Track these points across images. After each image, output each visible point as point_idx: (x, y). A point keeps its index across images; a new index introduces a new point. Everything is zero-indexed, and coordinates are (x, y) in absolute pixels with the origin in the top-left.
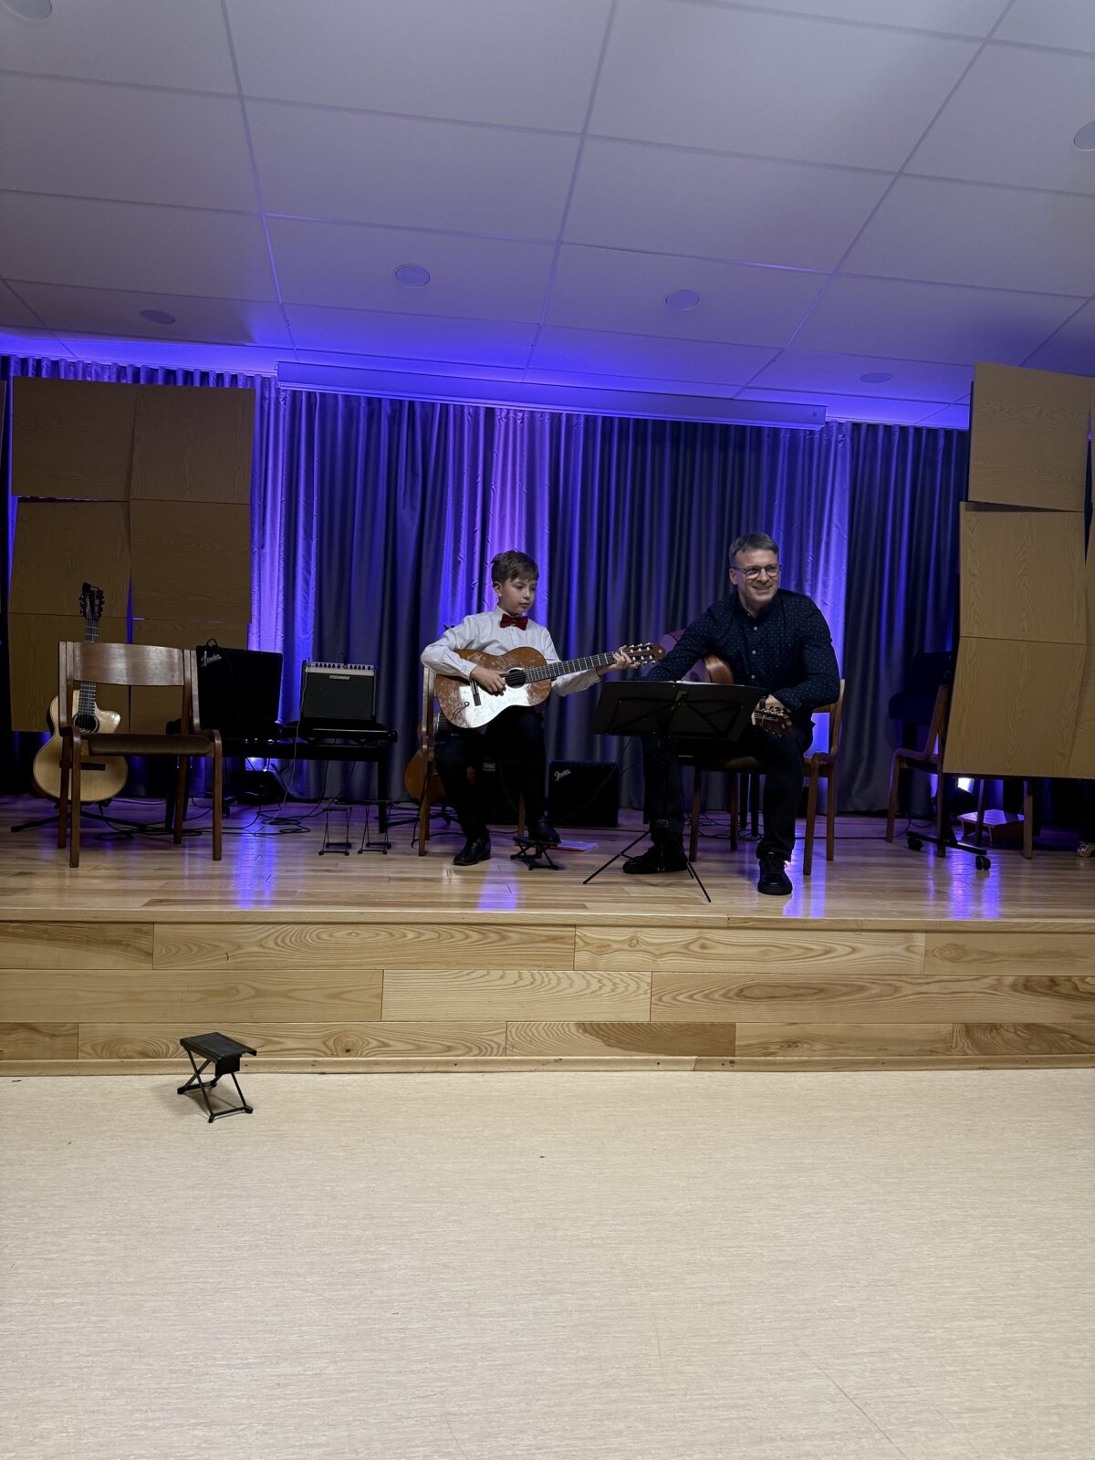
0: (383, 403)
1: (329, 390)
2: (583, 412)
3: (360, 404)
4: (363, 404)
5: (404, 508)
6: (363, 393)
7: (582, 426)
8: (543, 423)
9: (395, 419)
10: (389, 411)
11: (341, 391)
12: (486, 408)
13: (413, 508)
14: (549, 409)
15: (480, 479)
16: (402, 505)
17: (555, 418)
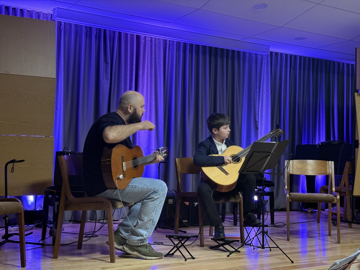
0: (93, 29)
1: (68, 21)
2: (176, 40)
3: (82, 29)
4: (84, 29)
5: (103, 79)
6: (84, 24)
7: (175, 45)
8: (160, 43)
9: (98, 37)
10: (95, 33)
11: (73, 22)
12: (136, 35)
13: (107, 79)
14: (162, 38)
15: (134, 67)
16: (102, 78)
17: (165, 41)
